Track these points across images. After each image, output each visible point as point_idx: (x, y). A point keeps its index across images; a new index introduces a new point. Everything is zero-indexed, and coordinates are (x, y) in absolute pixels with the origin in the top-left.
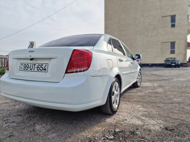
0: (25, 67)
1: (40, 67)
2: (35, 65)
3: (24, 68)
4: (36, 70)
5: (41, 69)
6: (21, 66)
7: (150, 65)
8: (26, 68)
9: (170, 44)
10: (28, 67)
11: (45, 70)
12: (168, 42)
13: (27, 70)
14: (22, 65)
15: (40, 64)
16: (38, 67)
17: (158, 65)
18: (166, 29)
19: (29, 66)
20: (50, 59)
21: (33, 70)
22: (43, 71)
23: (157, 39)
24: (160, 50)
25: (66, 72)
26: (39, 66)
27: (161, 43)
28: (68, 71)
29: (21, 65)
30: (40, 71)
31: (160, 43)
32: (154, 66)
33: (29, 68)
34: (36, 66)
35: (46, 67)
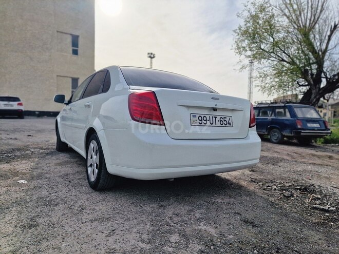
0: (201, 120)
1: (223, 120)
2: (216, 117)
3: (201, 122)
4: (218, 124)
5: (225, 122)
6: (192, 118)
7: (37, 113)
8: (203, 121)
9: (70, 80)
10: (206, 120)
11: (230, 124)
12: (67, 77)
13: (205, 124)
14: (194, 116)
15: (223, 117)
16: (221, 121)
17: (52, 114)
18: (65, 54)
19: (208, 119)
20: (233, 110)
21: (214, 124)
22: (228, 125)
23: (50, 68)
24: (56, 89)
25: (250, 127)
26: (221, 119)
27: (57, 76)
28: (252, 125)
29: (192, 116)
30: (224, 125)
31: (55, 76)
32: (46, 117)
33: (208, 122)
34: (218, 119)
35: (230, 121)
